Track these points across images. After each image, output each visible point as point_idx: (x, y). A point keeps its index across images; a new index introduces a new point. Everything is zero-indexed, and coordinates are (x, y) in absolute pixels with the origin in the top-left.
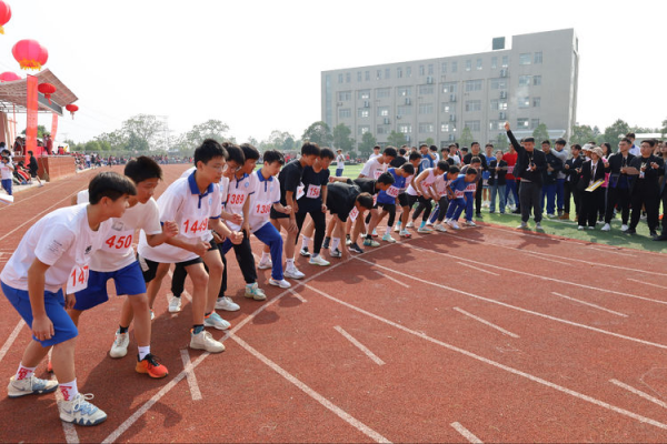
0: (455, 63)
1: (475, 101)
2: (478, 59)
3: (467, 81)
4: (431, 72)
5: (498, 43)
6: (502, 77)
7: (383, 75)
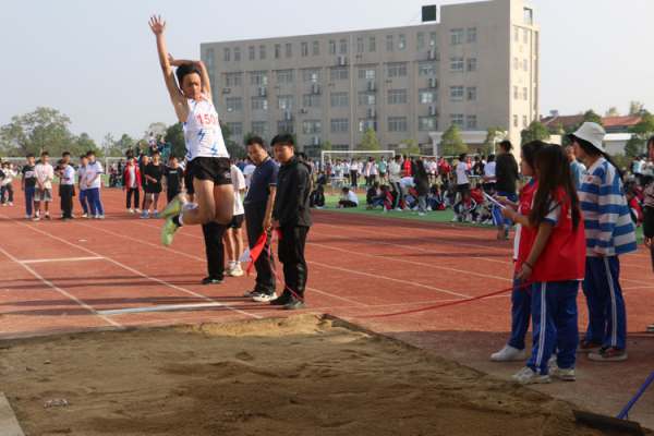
0: (373, 39)
1: (400, 91)
2: (401, 33)
3: (389, 64)
4: (344, 50)
5: (429, 13)
6: (429, 59)
7: (283, 51)
